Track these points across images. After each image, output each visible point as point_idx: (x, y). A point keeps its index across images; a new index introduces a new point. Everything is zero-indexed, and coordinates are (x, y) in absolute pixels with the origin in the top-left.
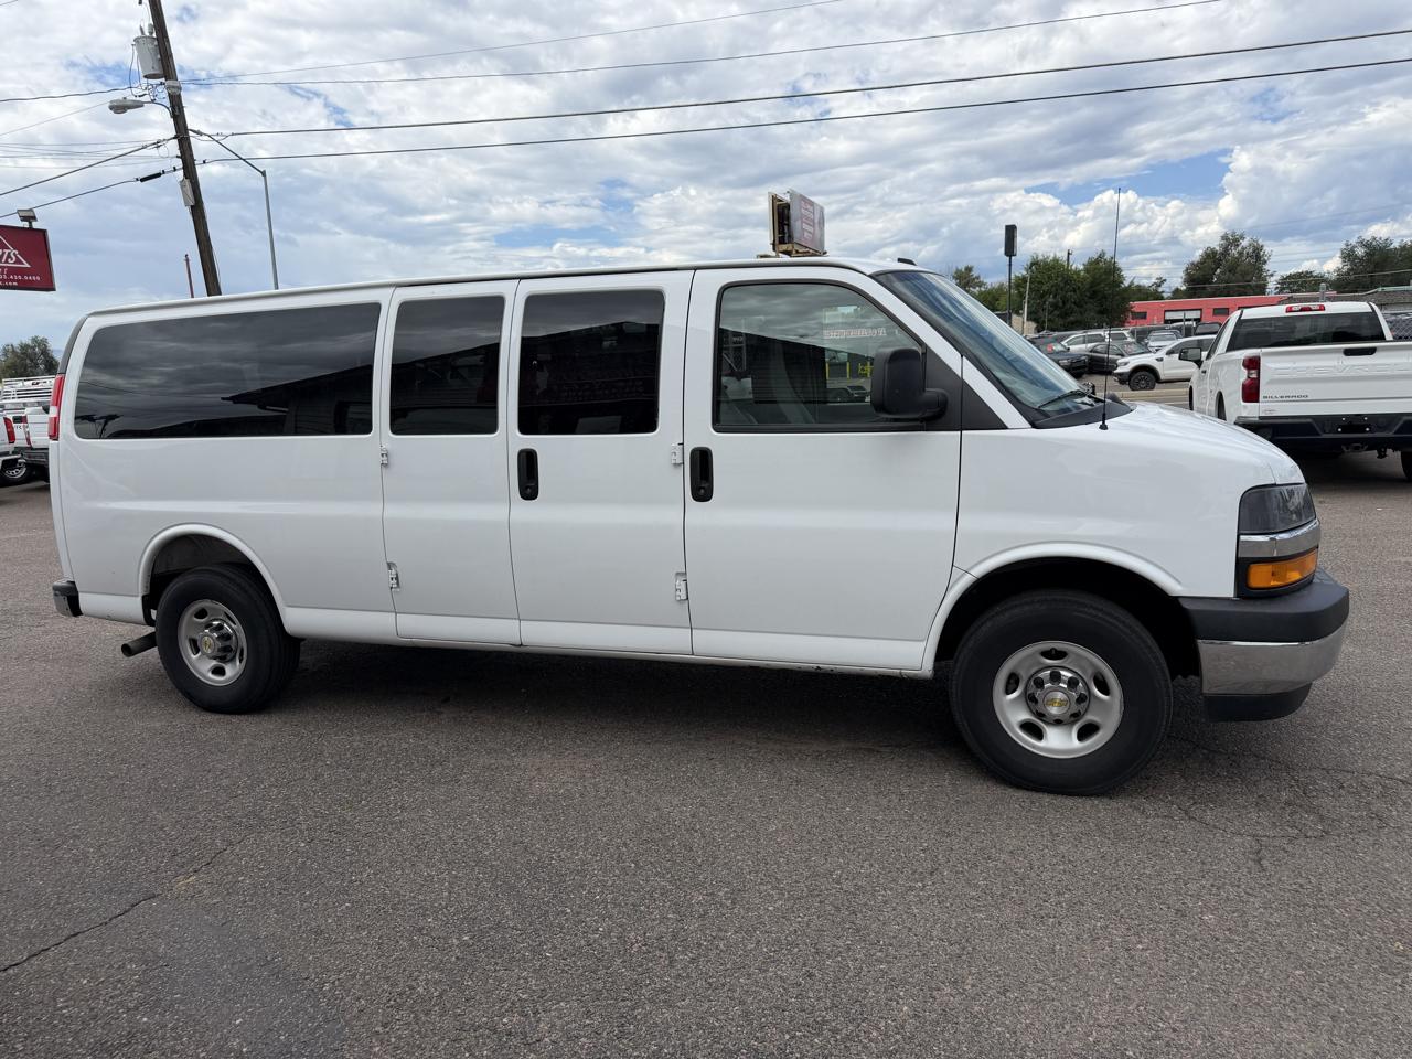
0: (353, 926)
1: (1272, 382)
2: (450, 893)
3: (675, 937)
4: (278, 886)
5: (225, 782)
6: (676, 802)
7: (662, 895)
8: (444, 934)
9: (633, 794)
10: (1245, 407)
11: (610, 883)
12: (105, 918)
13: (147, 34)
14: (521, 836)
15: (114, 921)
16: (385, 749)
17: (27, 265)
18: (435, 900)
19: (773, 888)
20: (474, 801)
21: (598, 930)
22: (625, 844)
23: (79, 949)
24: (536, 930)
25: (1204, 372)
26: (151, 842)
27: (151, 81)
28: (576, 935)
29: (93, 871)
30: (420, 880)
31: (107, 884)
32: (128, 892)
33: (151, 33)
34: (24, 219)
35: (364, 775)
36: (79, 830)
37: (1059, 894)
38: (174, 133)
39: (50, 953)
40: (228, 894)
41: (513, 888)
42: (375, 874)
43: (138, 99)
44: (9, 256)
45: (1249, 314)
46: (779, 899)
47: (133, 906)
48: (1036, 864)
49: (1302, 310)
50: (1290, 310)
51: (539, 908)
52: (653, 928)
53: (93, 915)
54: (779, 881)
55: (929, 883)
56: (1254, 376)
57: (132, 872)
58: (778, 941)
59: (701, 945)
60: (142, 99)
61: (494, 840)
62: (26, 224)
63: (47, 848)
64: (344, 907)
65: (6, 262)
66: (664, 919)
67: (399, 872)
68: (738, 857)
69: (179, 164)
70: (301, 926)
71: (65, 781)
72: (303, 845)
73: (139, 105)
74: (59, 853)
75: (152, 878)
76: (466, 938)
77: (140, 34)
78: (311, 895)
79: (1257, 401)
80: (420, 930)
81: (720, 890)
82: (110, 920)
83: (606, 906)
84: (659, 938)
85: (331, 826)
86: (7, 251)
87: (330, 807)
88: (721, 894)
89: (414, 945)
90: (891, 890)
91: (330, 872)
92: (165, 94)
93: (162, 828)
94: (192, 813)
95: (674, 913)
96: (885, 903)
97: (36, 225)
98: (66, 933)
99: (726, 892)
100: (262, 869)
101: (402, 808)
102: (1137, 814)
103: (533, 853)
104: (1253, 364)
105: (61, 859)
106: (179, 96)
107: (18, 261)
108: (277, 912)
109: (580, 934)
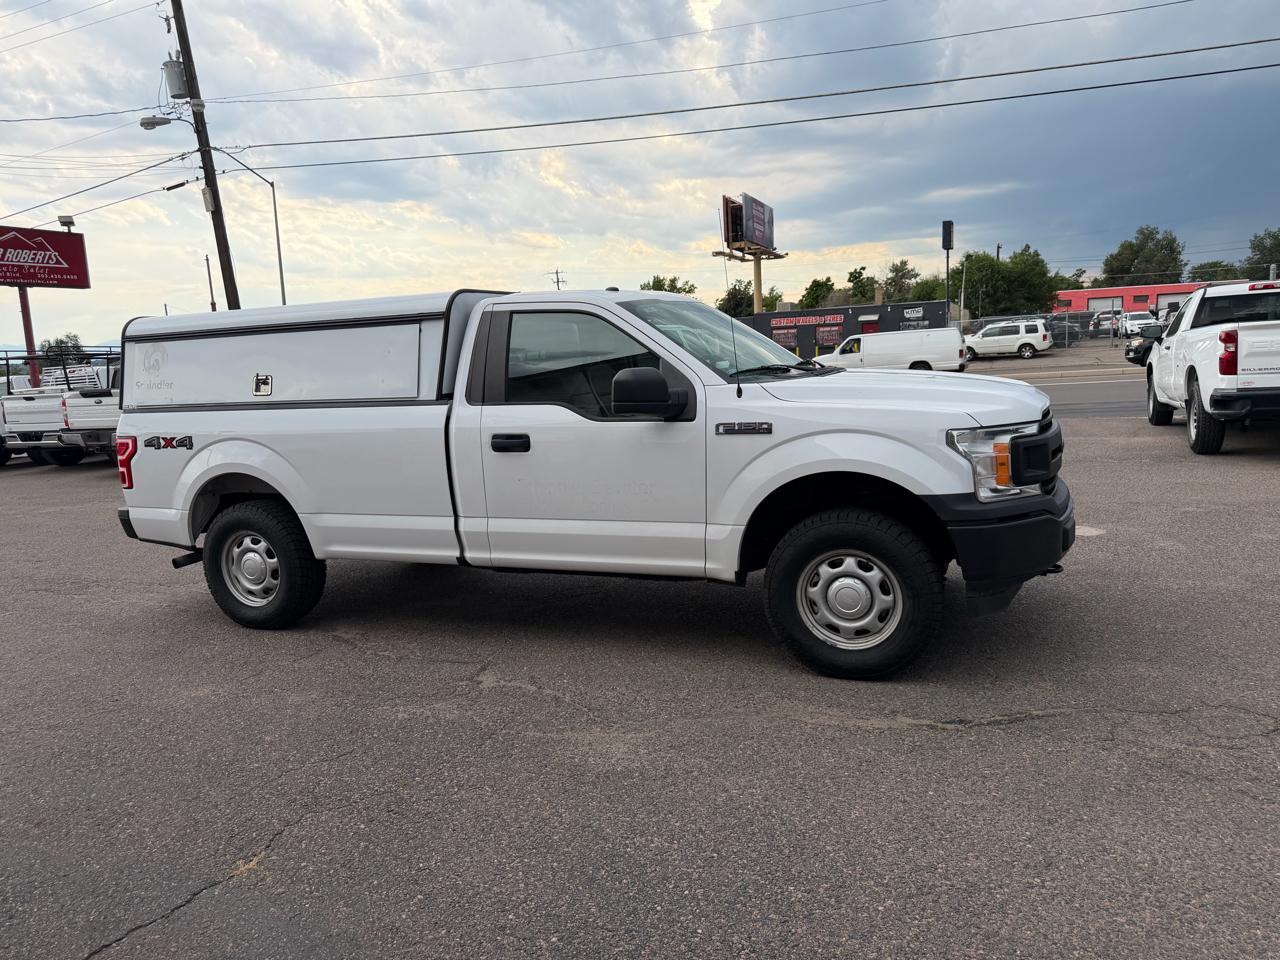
0: (429, 922)
1: (1251, 355)
2: (527, 885)
3: (784, 941)
4: (344, 873)
5: (275, 755)
6: (742, 782)
7: (756, 890)
8: (528, 934)
9: (695, 774)
10: (1222, 380)
11: (696, 876)
12: (168, 909)
13: (175, 59)
14: (589, 819)
15: (176, 913)
16: (431, 720)
17: (66, 266)
18: (512, 894)
19: (877, 884)
20: (531, 779)
21: (695, 931)
22: (700, 829)
23: (142, 945)
24: (628, 931)
25: (1168, 348)
26: (207, 821)
27: (177, 101)
28: (673, 938)
29: (150, 854)
30: (491, 869)
31: (166, 869)
32: (188, 879)
33: (178, 58)
34: (64, 224)
35: (413, 749)
36: (133, 806)
37: (1200, 895)
38: (197, 146)
39: (112, 950)
40: (293, 882)
41: (592, 880)
42: (441, 861)
43: (166, 116)
44: (50, 258)
45: (1213, 292)
46: (889, 898)
47: (195, 895)
48: (1160, 858)
49: (1266, 287)
50: (1253, 288)
51: (626, 904)
52: (757, 931)
53: (154, 905)
54: (882, 876)
55: (1048, 879)
56: (1232, 349)
57: (191, 856)
58: (900, 948)
59: (816, 952)
60: (168, 117)
61: (561, 823)
62: (65, 229)
63: (101, 827)
64: (416, 900)
65: (48, 263)
66: (765, 920)
67: (468, 859)
68: (828, 848)
69: (201, 173)
70: (374, 922)
71: (114, 753)
72: (362, 826)
73: (166, 122)
74: (114, 832)
75: (211, 861)
76: (554, 939)
77: (168, 59)
78: (379, 884)
79: (1236, 373)
80: (503, 928)
81: (819, 887)
82: (173, 911)
83: (698, 904)
84: (767, 943)
85: (388, 805)
86: (48, 253)
87: (384, 784)
88: (821, 890)
89: (501, 947)
90: (1007, 887)
91: (396, 858)
92: (191, 112)
93: (216, 806)
94: (245, 789)
95: (775, 913)
96: (1004, 903)
97: (74, 230)
98: (127, 926)
99: (826, 889)
100: (324, 854)
101: (460, 787)
102: (1248, 799)
103: (606, 840)
104: (1230, 338)
105: (117, 839)
106: (202, 114)
107: (58, 262)
108: (346, 905)
109: (678, 937)
